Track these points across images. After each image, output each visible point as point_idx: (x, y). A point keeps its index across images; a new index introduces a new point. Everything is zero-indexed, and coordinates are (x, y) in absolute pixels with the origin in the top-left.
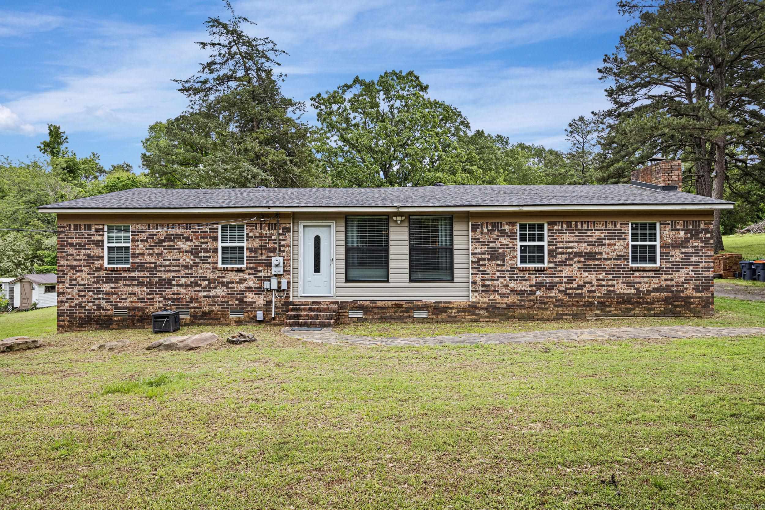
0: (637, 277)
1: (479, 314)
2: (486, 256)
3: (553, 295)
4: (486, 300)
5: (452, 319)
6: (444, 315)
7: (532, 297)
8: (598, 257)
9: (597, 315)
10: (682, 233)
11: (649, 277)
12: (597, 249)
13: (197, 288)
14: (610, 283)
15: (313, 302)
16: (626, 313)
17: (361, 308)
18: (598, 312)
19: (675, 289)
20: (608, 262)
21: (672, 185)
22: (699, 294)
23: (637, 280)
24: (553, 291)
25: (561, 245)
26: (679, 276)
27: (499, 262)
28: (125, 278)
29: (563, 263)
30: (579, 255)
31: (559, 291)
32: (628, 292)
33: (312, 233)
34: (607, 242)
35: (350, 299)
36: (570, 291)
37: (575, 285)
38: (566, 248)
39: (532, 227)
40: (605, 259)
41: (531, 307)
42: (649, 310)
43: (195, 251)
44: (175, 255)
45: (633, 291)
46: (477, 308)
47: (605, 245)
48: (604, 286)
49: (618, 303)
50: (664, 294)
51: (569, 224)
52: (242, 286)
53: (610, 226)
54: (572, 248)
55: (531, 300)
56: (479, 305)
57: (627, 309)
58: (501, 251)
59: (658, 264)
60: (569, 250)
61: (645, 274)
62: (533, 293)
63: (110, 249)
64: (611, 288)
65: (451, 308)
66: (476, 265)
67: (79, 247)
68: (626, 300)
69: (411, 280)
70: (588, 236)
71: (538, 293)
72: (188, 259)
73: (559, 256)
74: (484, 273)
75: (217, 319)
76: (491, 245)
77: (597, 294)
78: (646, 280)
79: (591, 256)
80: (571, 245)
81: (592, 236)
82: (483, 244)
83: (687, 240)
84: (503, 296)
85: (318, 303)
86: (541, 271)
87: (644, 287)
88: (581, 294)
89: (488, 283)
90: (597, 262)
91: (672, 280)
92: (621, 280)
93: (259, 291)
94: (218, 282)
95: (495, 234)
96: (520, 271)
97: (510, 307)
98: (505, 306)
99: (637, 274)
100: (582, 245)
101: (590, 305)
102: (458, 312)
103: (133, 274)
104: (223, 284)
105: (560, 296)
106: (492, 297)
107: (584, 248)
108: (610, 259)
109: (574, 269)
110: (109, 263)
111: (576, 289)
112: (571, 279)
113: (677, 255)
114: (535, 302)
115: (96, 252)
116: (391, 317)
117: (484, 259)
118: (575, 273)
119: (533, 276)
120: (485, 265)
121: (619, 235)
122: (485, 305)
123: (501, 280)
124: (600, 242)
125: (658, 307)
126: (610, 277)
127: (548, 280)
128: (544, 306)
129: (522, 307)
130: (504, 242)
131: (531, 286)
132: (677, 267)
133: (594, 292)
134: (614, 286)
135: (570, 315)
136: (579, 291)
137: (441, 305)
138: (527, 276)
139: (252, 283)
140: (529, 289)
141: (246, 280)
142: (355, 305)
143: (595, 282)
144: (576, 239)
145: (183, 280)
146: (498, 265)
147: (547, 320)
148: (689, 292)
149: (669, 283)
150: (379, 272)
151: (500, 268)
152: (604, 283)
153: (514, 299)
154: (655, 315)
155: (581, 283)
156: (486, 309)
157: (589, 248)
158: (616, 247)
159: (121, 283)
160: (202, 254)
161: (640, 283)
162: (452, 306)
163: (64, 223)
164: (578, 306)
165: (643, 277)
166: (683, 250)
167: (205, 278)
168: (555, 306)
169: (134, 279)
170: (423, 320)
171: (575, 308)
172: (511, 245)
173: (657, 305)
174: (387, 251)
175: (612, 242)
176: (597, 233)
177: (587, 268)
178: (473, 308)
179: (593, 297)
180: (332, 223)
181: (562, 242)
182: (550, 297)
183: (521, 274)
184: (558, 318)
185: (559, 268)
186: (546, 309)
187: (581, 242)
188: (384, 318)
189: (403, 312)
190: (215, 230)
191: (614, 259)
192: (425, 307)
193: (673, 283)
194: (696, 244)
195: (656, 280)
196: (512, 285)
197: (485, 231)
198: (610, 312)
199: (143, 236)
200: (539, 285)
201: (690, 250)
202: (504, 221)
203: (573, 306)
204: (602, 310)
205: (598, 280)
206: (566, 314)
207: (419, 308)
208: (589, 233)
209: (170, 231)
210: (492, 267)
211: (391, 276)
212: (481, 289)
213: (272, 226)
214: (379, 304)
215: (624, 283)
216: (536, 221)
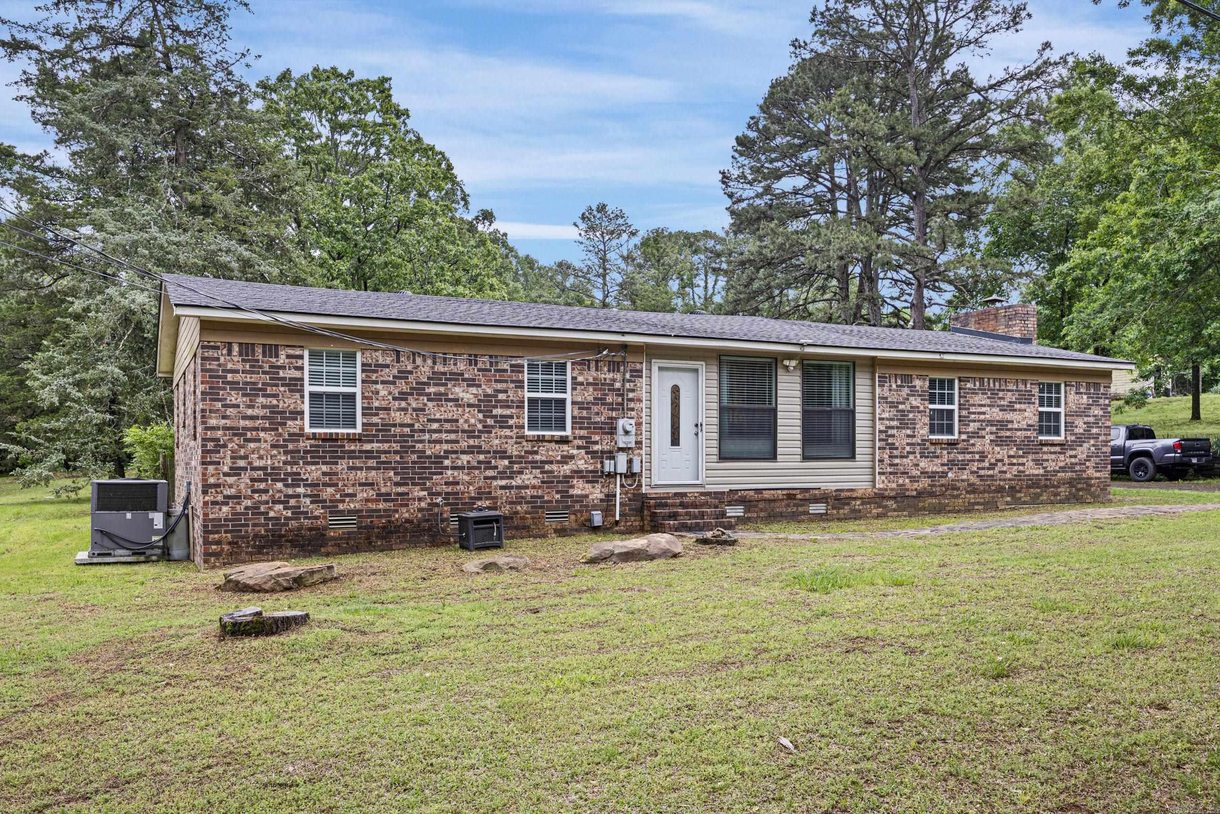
0: (1045, 453)
1: (886, 506)
2: (895, 423)
3: (965, 477)
4: (894, 486)
5: (856, 515)
6: (846, 510)
7: (943, 481)
8: (1010, 426)
9: (1007, 503)
10: (1085, 397)
11: (1055, 453)
12: (1009, 416)
13: (490, 473)
14: (1021, 460)
15: (676, 494)
16: (1035, 501)
17: (742, 501)
18: (1009, 499)
19: (1078, 468)
20: (1019, 433)
21: (1028, 336)
22: (1098, 475)
23: (1045, 457)
24: (966, 472)
25: (973, 409)
26: (1082, 452)
27: (909, 432)
28: (351, 455)
29: (976, 434)
30: (990, 423)
31: (972, 472)
32: (1036, 472)
33: (673, 379)
34: (1017, 406)
35: (726, 488)
36: (982, 472)
37: (987, 464)
38: (979, 413)
39: (942, 382)
40: (1016, 430)
41: (943, 495)
42: (1056, 494)
43: (485, 404)
44: (449, 411)
45: (1041, 471)
46: (884, 497)
47: (1015, 410)
48: (1014, 464)
49: (1029, 487)
50: (1069, 475)
51: (981, 380)
52: (566, 469)
53: (1021, 387)
54: (984, 413)
55: (942, 485)
56: (886, 493)
57: (1035, 494)
58: (911, 416)
59: (1062, 438)
60: (982, 417)
61: (1053, 449)
62: (944, 474)
63: (313, 395)
64: (1021, 468)
65: (855, 499)
66: (883, 436)
67: (252, 391)
68: (1034, 483)
69: (805, 458)
70: (1000, 398)
71: (950, 475)
72: (474, 418)
73: (972, 424)
74: (892, 447)
75: (526, 528)
76: (901, 407)
77: (1008, 476)
78: (1053, 456)
79: (1002, 425)
80: (983, 409)
81: (1003, 398)
82: (893, 405)
83: (1089, 407)
84: (914, 479)
85: (684, 495)
86: (952, 444)
87: (1051, 466)
88: (992, 476)
89: (897, 461)
90: (1008, 434)
91: (1075, 457)
92: (1030, 457)
93: (592, 477)
94: (525, 461)
95: (906, 391)
96: (932, 444)
97: (920, 494)
98: (915, 493)
99: (1045, 449)
100: (994, 410)
101: (1000, 489)
102: (862, 504)
103: (367, 447)
104: (535, 465)
105: (973, 479)
106: (901, 481)
107: (995, 414)
108: (1020, 430)
109: (983, 444)
110: (312, 426)
111: (989, 469)
112: (983, 456)
113: (1080, 425)
114: (947, 487)
115: (288, 402)
116: (781, 515)
117: (892, 428)
118: (988, 448)
119: (945, 452)
120: (893, 436)
121: (1026, 398)
122: (893, 494)
123: (911, 457)
124: (1010, 408)
125: (1064, 491)
126: (1021, 453)
127: (960, 457)
128: (955, 493)
129: (932, 494)
130: (914, 403)
131: (943, 465)
132: (1080, 440)
133: (1005, 472)
134: (1023, 464)
135: (981, 504)
136: (991, 472)
137: (843, 495)
138: (939, 451)
139: (582, 463)
140: (940, 470)
141: (572, 457)
142: (734, 497)
143: (1006, 460)
144: (988, 402)
145: (465, 458)
146: (908, 436)
147: (959, 511)
148: (1091, 472)
149: (1073, 460)
150: (760, 445)
151: (909, 441)
152: (1015, 461)
153: (924, 483)
154: (1061, 502)
155: (993, 461)
156: (894, 498)
157: (1001, 413)
158: (1026, 414)
159: (342, 465)
160: (498, 411)
161: (1047, 460)
162: (855, 495)
163: (216, 339)
164: (989, 492)
165: (1051, 453)
166: (1086, 419)
167: (502, 454)
168: (967, 492)
169: (369, 454)
170: (821, 518)
171: (986, 495)
172: (922, 408)
173: (1062, 489)
174: (775, 411)
175: (1023, 406)
176: (1010, 394)
177: (999, 441)
178: (879, 498)
179: (1005, 480)
180: (700, 365)
181: (974, 405)
182: (963, 480)
183: (932, 449)
184: (968, 510)
185: (972, 441)
186: (958, 496)
187: (993, 406)
188: (772, 517)
189: (797, 506)
190: (518, 368)
191: (1025, 430)
192: (823, 498)
193: (1077, 460)
194: (1096, 412)
195: (1062, 457)
196: (923, 464)
197: (894, 386)
198: (1020, 498)
199: (387, 374)
200: (951, 463)
201: (1092, 419)
202: (914, 373)
203: (984, 492)
204: (1013, 497)
205: (1009, 457)
206: (978, 504)
207: (816, 500)
208: (1001, 394)
209: (440, 368)
210: (901, 439)
211: (779, 450)
212: (889, 470)
213: (614, 367)
214: (767, 495)
215: (1033, 460)
216: (946, 376)
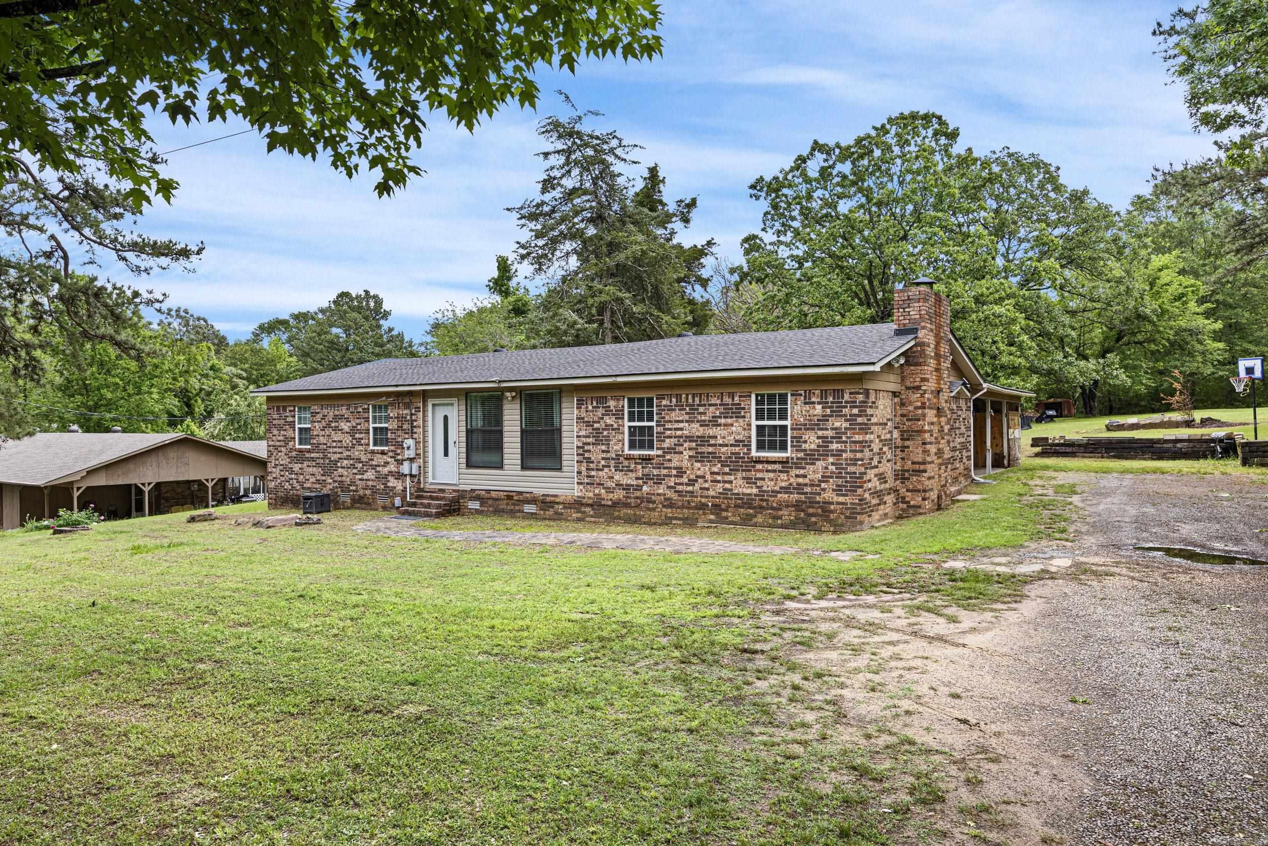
0: (759, 471)
1: (584, 512)
2: (590, 440)
3: (661, 491)
4: (591, 495)
5: (558, 517)
6: (551, 512)
7: (638, 494)
8: (712, 442)
9: (711, 521)
10: (819, 407)
11: (774, 471)
12: (711, 431)
13: (355, 471)
14: (726, 478)
15: (440, 490)
16: (746, 521)
17: (478, 498)
18: (712, 517)
19: (808, 489)
20: (724, 449)
22: (841, 499)
23: (759, 475)
24: (661, 487)
25: (668, 426)
26: (815, 472)
27: (603, 448)
28: (308, 459)
29: (671, 450)
30: (690, 438)
31: (669, 487)
32: (748, 491)
33: (441, 413)
34: (722, 421)
35: (468, 488)
36: (680, 488)
37: (685, 480)
38: (676, 429)
39: (641, 400)
40: (720, 445)
41: (638, 506)
42: (776, 518)
43: (353, 431)
44: (339, 436)
45: (755, 491)
46: (582, 504)
47: (720, 425)
48: (719, 482)
49: (737, 506)
50: (795, 497)
51: (678, 397)
52: (385, 470)
53: (727, 400)
54: (681, 429)
55: (637, 498)
56: (584, 501)
57: (747, 515)
58: (605, 433)
59: (788, 454)
60: (679, 433)
61: (770, 467)
62: (639, 488)
63: (300, 429)
64: (728, 486)
65: (558, 503)
66: (581, 451)
67: (280, 428)
68: (746, 502)
69: (524, 467)
70: (701, 413)
71: (645, 488)
72: (347, 440)
73: (668, 440)
74: (589, 461)
75: (369, 504)
76: (596, 425)
77: (711, 493)
78: (771, 475)
79: (703, 440)
80: (681, 425)
81: (705, 413)
82: (589, 424)
83: (825, 418)
84: (609, 490)
85: (443, 491)
86: (648, 459)
87: (768, 485)
88: (692, 492)
89: (593, 473)
90: (711, 449)
91: (805, 476)
92: (739, 475)
93: (400, 476)
94: (368, 465)
95: (600, 411)
96: (626, 459)
97: (615, 504)
98: (610, 503)
99: (759, 466)
100: (693, 425)
101: (702, 507)
102: (565, 508)
103: (313, 455)
104: (374, 467)
105: (670, 494)
106: (597, 491)
107: (696, 429)
108: (726, 445)
109: (683, 459)
110: (300, 444)
111: (687, 484)
112: (681, 472)
113: (812, 441)
114: (641, 498)
115: (290, 433)
116: (503, 511)
117: (589, 444)
118: (686, 463)
119: (640, 467)
120: (589, 451)
121: (737, 412)
122: (590, 502)
123: (606, 470)
124: (714, 422)
125: (787, 515)
126: (727, 470)
127: (655, 472)
128: (651, 506)
129: (627, 505)
130: (609, 421)
131: (637, 478)
132: (811, 457)
133: (708, 489)
134: (731, 482)
135: (680, 519)
136: (690, 488)
137: (548, 499)
138: (633, 466)
139: (392, 467)
140: (635, 483)
141: (388, 463)
142: (474, 495)
143: (708, 477)
144: (687, 417)
145: (346, 462)
146: (603, 451)
147: (655, 524)
148: (829, 495)
149: (801, 480)
150: (493, 458)
151: (604, 455)
152: (719, 478)
153: (620, 494)
154: (782, 526)
155: (693, 477)
156: (591, 505)
157: (701, 429)
158: (734, 429)
159: (306, 463)
160: (357, 436)
161: (763, 479)
162: (558, 500)
163: (271, 405)
164: (689, 508)
165: (768, 471)
166: (820, 433)
167: (359, 460)
168: (664, 506)
169: (313, 459)
170: (532, 516)
171: (685, 511)
172: (615, 426)
173: (785, 512)
174: (501, 432)
175: (729, 421)
176: (712, 409)
177: (699, 457)
178: (578, 504)
179: (707, 497)
180: (454, 400)
181: (670, 421)
182: (659, 495)
183: (626, 463)
184: (666, 522)
185: (668, 457)
186: (654, 509)
187: (693, 422)
188: (498, 512)
189: (513, 504)
190: (366, 410)
191: (732, 445)
192: (533, 501)
193: (807, 481)
194: (837, 424)
195: (784, 476)
196: (618, 476)
197: (590, 408)
198: (727, 518)
199: (319, 417)
200: (646, 478)
201: (830, 433)
202: (608, 395)
203: (683, 507)
204: (717, 514)
205: (712, 473)
206: (676, 518)
207: (528, 502)
208: (701, 409)
209: (337, 413)
210: (596, 454)
211: (505, 462)
212: (586, 481)
213: (407, 406)
214: (493, 494)
215: (744, 478)
216: (645, 395)
